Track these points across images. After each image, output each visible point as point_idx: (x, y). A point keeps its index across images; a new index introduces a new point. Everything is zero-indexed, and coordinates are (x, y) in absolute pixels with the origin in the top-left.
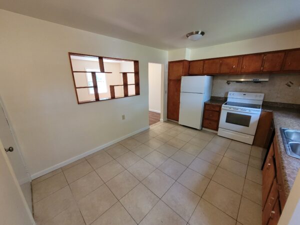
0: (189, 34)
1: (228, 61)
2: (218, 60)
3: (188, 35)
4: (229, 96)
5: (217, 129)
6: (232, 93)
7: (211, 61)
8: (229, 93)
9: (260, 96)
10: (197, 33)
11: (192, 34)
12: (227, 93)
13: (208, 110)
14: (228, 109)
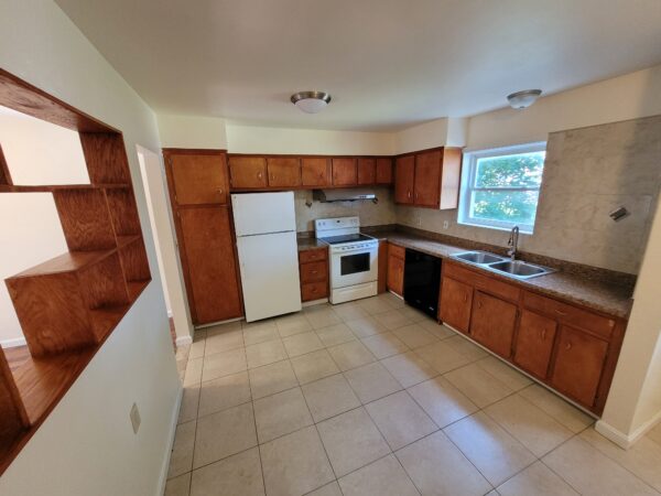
0: (301, 94)
1: (313, 163)
2: (294, 161)
3: (299, 97)
4: (318, 228)
5: (328, 294)
6: (321, 221)
7: (280, 161)
8: (317, 222)
9: (355, 221)
10: (321, 96)
11: (310, 95)
12: (314, 222)
13: (306, 263)
14: (340, 250)
